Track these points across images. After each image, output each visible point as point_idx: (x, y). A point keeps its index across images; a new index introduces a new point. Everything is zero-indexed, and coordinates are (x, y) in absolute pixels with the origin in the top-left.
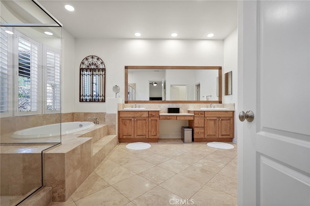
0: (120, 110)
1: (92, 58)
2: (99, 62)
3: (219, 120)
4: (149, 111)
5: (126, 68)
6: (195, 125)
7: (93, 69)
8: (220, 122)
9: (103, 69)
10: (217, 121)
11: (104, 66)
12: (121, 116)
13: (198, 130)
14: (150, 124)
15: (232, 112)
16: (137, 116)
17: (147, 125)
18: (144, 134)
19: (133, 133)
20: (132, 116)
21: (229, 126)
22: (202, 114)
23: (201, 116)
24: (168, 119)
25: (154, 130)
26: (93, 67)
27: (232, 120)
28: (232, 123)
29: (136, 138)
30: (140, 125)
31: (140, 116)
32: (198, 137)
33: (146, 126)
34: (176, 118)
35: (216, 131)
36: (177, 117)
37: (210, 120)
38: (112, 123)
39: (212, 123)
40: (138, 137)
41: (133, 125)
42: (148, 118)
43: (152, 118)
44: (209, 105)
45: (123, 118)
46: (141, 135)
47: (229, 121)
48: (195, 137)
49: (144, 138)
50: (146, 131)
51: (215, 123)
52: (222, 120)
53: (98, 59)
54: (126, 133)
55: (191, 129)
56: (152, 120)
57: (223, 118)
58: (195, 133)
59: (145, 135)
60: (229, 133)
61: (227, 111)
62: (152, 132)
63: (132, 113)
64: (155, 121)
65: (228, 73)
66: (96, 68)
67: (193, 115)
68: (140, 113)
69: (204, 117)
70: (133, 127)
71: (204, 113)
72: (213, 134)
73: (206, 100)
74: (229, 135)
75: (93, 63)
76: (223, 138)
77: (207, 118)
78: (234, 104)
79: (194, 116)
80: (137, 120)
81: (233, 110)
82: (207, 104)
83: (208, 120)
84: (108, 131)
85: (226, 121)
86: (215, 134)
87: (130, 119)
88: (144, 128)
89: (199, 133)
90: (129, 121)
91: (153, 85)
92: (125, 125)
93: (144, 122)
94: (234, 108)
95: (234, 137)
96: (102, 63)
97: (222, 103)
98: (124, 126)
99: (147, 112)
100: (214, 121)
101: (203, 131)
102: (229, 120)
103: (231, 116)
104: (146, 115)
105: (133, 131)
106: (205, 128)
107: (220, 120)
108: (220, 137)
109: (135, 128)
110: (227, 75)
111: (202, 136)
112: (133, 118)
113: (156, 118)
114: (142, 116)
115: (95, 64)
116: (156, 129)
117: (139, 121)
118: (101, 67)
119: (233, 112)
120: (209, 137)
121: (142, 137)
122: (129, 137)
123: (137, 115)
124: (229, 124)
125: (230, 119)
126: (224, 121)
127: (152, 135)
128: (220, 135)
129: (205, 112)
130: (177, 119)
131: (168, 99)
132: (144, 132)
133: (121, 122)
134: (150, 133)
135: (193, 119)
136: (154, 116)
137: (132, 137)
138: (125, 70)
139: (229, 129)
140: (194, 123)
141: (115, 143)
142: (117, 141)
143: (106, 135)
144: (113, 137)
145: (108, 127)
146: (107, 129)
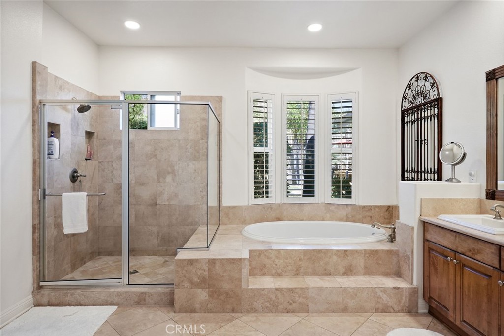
2: (428, 86)
4: (500, 246)
5: (490, 77)
7: (420, 106)
9: (436, 100)
11: (436, 92)
12: (428, 236)
16: (463, 251)
17: (495, 299)
19: (452, 304)
20: (451, 247)
26: (419, 101)
29: (460, 326)
30: (471, 289)
31: (470, 254)
33: (489, 299)
38: (405, 251)
40: (465, 328)
41: (452, 276)
42: (497, 272)
45: (431, 245)
46: (474, 328)
50: (489, 323)
53: (426, 78)
54: (437, 295)
63: (451, 237)
66: (423, 102)
68: (472, 245)
70: (452, 285)
75: (418, 91)
80: (463, 265)
84: (399, 267)
87: (444, 253)
88: (484, 306)
90: (442, 259)
92: (436, 269)
93: (484, 282)
96: (433, 85)
98: (433, 271)
99: (494, 247)
104: (490, 257)
105: (453, 298)
109: (458, 291)
112: (452, 254)
114: (479, 257)
115: (422, 94)
118: (433, 95)
122: (444, 312)
123: (464, 247)
132: (485, 324)
133: (426, 255)
137: (451, 316)
138: (487, 84)
141: (386, 302)
142: (403, 301)
143: (390, 275)
144: (384, 284)
145: (399, 257)
146: (395, 260)
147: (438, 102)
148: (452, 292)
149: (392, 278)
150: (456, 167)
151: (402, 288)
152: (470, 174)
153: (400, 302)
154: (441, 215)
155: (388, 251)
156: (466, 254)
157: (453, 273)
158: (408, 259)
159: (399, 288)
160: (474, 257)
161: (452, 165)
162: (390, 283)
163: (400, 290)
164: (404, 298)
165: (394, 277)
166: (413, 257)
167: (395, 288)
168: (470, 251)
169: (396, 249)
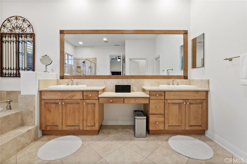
0: (41, 89)
1: (16, 19)
2: (25, 25)
3: (186, 103)
4: (83, 91)
5: (62, 32)
6: (151, 111)
7: (19, 34)
8: (187, 106)
9: (31, 34)
10: (183, 106)
11: (31, 30)
12: (44, 97)
13: (155, 119)
14: (85, 109)
15: (205, 92)
16: (66, 98)
17: (81, 110)
18: (77, 124)
19: (61, 122)
20: (59, 98)
21: (200, 113)
22: (160, 95)
23: (159, 98)
24: (112, 103)
25: (90, 118)
26: (17, 31)
27: (204, 104)
28: (204, 108)
29: (65, 129)
30: (71, 111)
31: (70, 98)
32: (155, 129)
33: (79, 111)
34: (123, 101)
35: (182, 120)
36: (125, 99)
37: (173, 103)
38: (29, 109)
39: (175, 108)
40: (68, 128)
41: (60, 111)
42: (82, 101)
43: (88, 101)
44: (171, 81)
45: (47, 101)
46: (72, 126)
47: (200, 105)
48: (151, 128)
49: (77, 129)
50: (79, 120)
51: (180, 108)
52: (190, 104)
53: (24, 21)
54: (51, 122)
55: (145, 117)
56: (88, 104)
57: (191, 102)
58: (150, 123)
59: (78, 126)
60: (200, 123)
61: (197, 91)
62: (88, 121)
63: (59, 94)
64: (93, 105)
65: (196, 38)
66: (21, 32)
67: (148, 96)
68: (71, 94)
69: (164, 99)
70: (61, 114)
71: (163, 94)
72: (177, 124)
73: (166, 75)
74: (201, 126)
75: (17, 25)
76: (192, 131)
77: (169, 101)
78: (209, 80)
79: (149, 98)
80: (66, 104)
81: (206, 89)
82: (168, 80)
83: (169, 103)
84: (22, 120)
85: (196, 105)
86: (180, 125)
87: (56, 102)
88: (77, 115)
89: (157, 123)
90: (54, 105)
91: (117, 60)
92: (50, 111)
93: (77, 106)
94: (207, 86)
95: (208, 128)
96: (29, 26)
97: (188, 79)
98: (48, 113)
99: (80, 92)
100: (179, 106)
101: (162, 119)
102: (201, 103)
103: (204, 98)
104: (79, 96)
105: (60, 120)
106: (166, 116)
107: (188, 103)
108: (188, 128)
109: (64, 115)
110: (194, 41)
111: (161, 127)
112: (61, 101)
113: (94, 101)
114: (74, 98)
115: (20, 28)
116: (94, 117)
117: (68, 105)
118: (29, 31)
119: (207, 92)
120: (171, 128)
121: (73, 128)
122: (56, 128)
123: (67, 96)
124: (200, 109)
125: (203, 103)
126: (193, 105)
127: (89, 126)
128: (187, 125)
129: (166, 93)
130: (125, 102)
131: (127, 73)
132: (77, 122)
133: (43, 107)
134: (85, 123)
135: (148, 102)
136: (91, 99)
137: (60, 128)
138: (60, 35)
139: (200, 116)
140: (149, 108)
141: (23, 142)
142: (32, 136)
143: (17, 127)
144: (20, 133)
145: (22, 115)
146: (20, 117)
147: (32, 35)
148: (61, 117)
149: (19, 128)
150: (47, 66)
151: (31, 129)
152: (52, 70)
153: (30, 137)
154: (50, 86)
155: (15, 114)
156: (68, 99)
157: (61, 109)
158: (31, 113)
159: (30, 130)
160: (72, 99)
161: (46, 65)
162: (23, 130)
163: (30, 131)
164: (32, 134)
165: (20, 127)
166: (35, 111)
167: (28, 131)
168: (70, 97)
169: (20, 111)
